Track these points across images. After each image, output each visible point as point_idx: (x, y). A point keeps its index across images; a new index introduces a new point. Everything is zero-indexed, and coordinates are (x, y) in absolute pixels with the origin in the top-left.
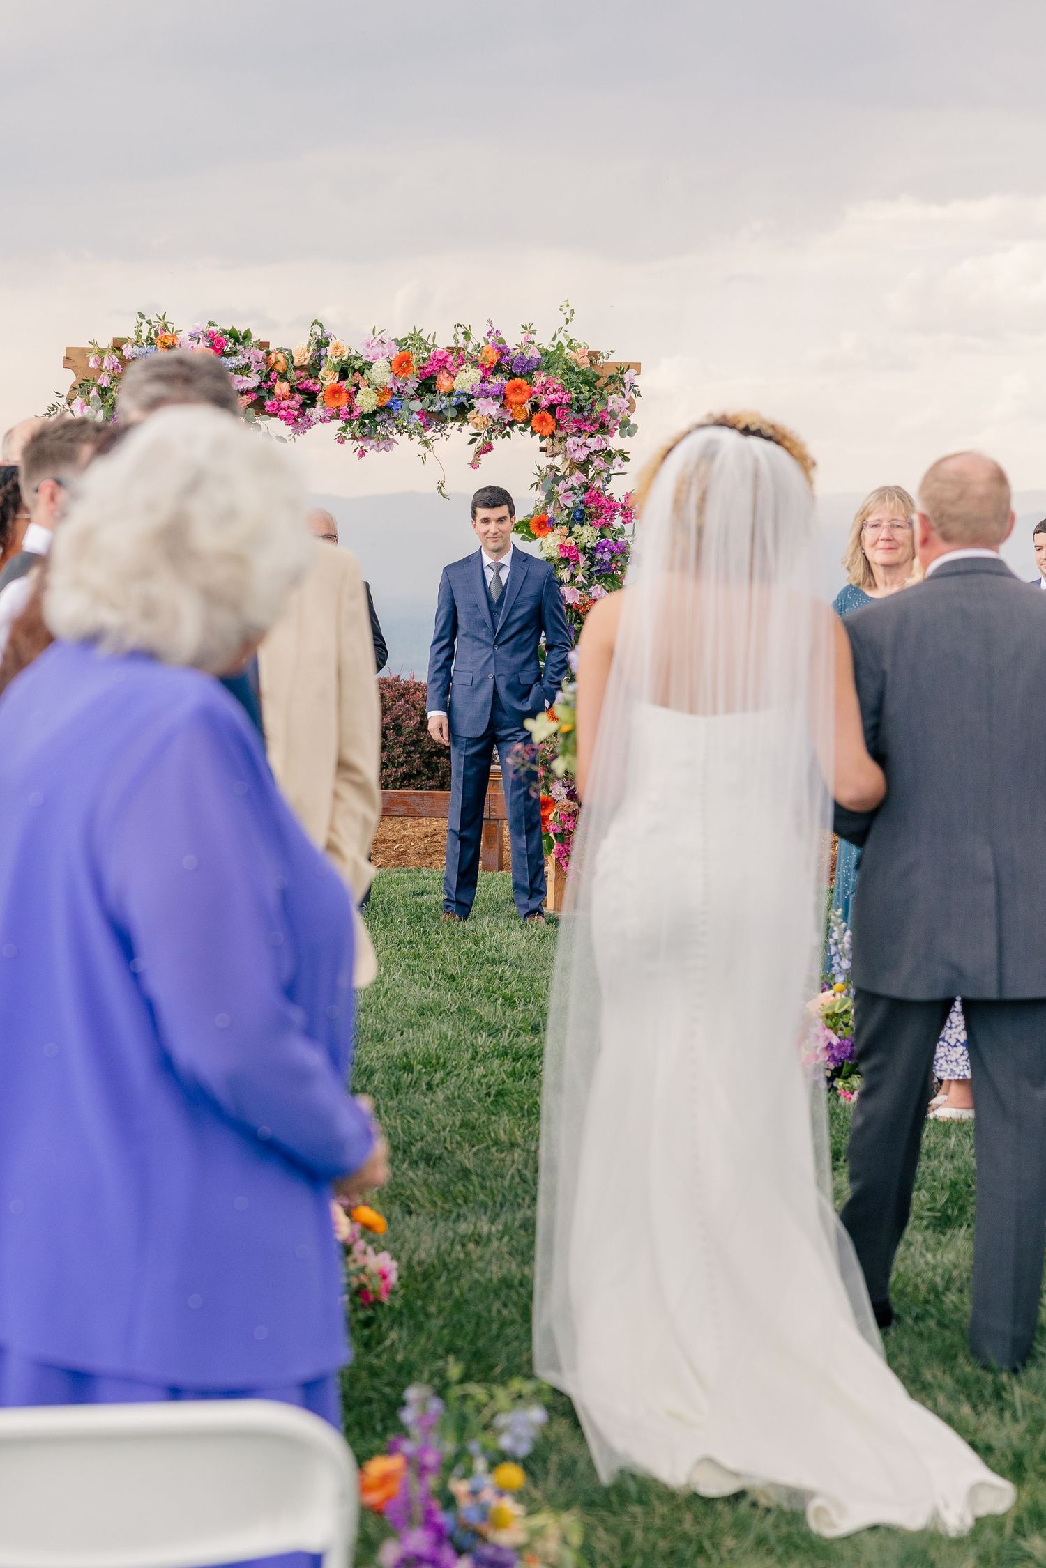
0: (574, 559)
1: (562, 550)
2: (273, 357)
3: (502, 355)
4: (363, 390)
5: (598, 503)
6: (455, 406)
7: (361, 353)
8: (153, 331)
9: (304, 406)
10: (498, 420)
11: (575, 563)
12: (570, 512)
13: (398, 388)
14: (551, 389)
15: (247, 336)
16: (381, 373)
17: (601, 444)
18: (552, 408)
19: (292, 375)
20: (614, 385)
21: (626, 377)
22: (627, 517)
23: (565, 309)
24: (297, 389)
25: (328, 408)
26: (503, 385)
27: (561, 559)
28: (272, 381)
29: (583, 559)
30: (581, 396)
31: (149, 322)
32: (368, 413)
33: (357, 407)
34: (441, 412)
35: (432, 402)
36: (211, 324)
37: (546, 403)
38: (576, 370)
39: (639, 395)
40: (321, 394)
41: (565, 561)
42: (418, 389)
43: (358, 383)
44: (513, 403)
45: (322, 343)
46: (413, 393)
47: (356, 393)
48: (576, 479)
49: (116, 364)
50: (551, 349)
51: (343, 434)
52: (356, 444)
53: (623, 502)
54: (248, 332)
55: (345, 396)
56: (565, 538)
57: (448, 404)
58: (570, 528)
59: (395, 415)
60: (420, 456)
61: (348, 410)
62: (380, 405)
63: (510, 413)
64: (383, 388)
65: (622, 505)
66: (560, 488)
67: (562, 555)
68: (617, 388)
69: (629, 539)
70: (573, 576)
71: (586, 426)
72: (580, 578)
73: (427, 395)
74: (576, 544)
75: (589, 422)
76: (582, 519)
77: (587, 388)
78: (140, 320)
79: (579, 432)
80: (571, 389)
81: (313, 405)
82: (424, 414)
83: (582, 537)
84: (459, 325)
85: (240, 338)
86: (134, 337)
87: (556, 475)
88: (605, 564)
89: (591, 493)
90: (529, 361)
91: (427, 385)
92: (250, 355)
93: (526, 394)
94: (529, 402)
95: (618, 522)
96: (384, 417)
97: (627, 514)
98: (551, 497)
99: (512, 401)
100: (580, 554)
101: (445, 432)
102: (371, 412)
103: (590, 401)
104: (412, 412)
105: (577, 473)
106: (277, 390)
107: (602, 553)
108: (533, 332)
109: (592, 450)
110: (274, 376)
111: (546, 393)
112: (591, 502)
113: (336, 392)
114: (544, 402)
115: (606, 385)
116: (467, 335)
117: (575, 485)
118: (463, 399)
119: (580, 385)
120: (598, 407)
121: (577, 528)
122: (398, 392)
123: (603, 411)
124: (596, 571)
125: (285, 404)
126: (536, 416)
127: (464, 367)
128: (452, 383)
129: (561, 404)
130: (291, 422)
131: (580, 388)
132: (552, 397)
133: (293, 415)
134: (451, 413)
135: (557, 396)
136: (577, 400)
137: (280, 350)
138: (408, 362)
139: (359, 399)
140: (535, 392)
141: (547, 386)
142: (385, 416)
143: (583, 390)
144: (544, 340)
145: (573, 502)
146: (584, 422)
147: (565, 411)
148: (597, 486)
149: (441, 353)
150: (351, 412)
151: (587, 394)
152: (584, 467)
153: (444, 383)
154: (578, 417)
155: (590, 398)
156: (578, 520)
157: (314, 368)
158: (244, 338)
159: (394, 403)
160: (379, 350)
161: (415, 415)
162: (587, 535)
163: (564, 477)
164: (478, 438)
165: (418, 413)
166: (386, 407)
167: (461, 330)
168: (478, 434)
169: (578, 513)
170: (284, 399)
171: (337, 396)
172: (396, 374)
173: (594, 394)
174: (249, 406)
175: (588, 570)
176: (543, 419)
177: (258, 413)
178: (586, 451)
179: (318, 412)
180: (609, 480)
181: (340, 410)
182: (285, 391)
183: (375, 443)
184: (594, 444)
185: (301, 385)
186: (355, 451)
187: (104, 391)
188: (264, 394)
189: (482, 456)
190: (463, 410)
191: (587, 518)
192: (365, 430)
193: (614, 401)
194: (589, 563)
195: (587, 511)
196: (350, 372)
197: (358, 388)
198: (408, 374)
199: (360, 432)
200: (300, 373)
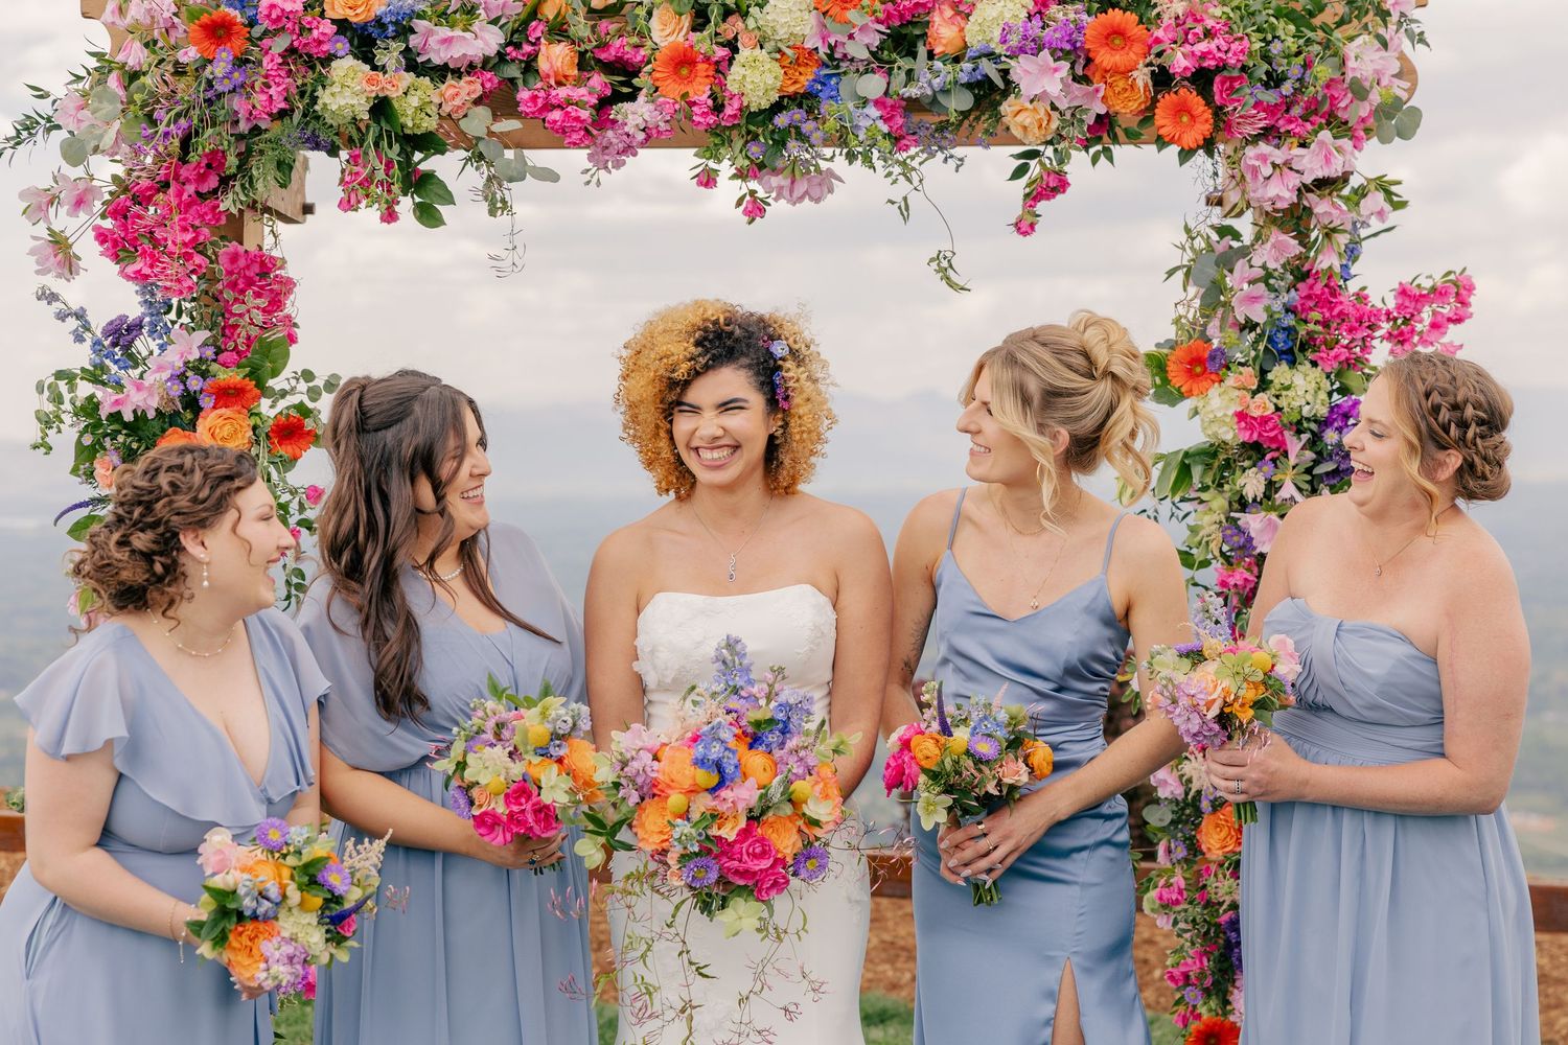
0: (1274, 446)
1: (1243, 424)
4: (745, 54)
5: (1331, 309)
6: (969, 86)
9: (617, 97)
10: (1073, 115)
11: (1276, 454)
12: (1263, 332)
13: (832, 48)
14: (1199, 29)
16: (789, 14)
17: (1327, 160)
18: (1202, 79)
19: (581, 27)
20: (1360, 20)
22: (1402, 343)
24: (598, 61)
25: (661, 99)
26: (1080, 29)
27: (1243, 445)
28: (533, 44)
29: (1295, 445)
30: (1276, 48)
32: (762, 112)
33: (732, 97)
34: (934, 101)
35: (911, 76)
37: (1184, 63)
39: (1422, 41)
40: (648, 68)
41: (1255, 451)
42: (881, 48)
43: (736, 38)
44: (1106, 71)
46: (866, 55)
47: (731, 60)
48: (1276, 251)
49: (167, 15)
51: (712, 164)
52: (744, 187)
53: (1391, 304)
55: (702, 69)
56: (1249, 396)
57: (950, 78)
58: (1263, 372)
59: (825, 108)
60: (892, 203)
61: (710, 102)
62: (792, 89)
63: (1101, 94)
64: (793, 47)
65: (1388, 313)
66: (1237, 279)
67: (1244, 437)
68: (1365, 27)
70: (1272, 487)
71: (1290, 121)
72: (1288, 490)
73: (901, 62)
74: (1278, 409)
75: (1296, 111)
76: (1290, 351)
77: (1292, 28)
79: (1269, 134)
80: (1249, 30)
81: (632, 97)
82: (889, 106)
83: (1290, 393)
87: (1231, 247)
89: (1311, 287)
91: (904, 37)
93: (1138, 48)
94: (1147, 65)
96: (797, 117)
97: (1401, 334)
98: (1215, 297)
99: (1104, 64)
100: (1288, 435)
101: (953, 151)
102: (765, 105)
103: (1300, 60)
104: (865, 102)
105: (1277, 236)
106: (543, 64)
107: (1340, 430)
109: (1308, 180)
110: (537, 30)
111: (1186, 41)
112: (1311, 309)
113: (684, 61)
114: (1179, 61)
115: (1341, 23)
117: (1271, 265)
118: (988, 68)
119: (1273, 19)
120: (1323, 71)
121: (1280, 373)
122: (831, 56)
123: (1330, 83)
124: (1327, 474)
125: (562, 93)
126: (1167, 100)
128: (962, 30)
129: (1222, 67)
130: (575, 137)
131: (1273, 28)
132: (1202, 47)
133: (577, 119)
134: (961, 101)
135: (1213, 46)
136: (1265, 55)
139: (736, 78)
140: (1158, 41)
141: (1189, 23)
142: (798, 115)
143: (1280, 33)
145: (1267, 309)
146: (1287, 111)
147: (1237, 85)
148: (1325, 266)
150: (718, 108)
151: (1292, 44)
152: (1295, 219)
153: (943, 31)
154: (1270, 97)
155: (1298, 54)
156: (1281, 353)
157: (633, 10)
159: (823, 84)
161: (873, 111)
162: (1304, 387)
163: (1244, 252)
164: (1033, 163)
165: (878, 103)
166: (806, 95)
168: (1033, 154)
169: (1281, 336)
170: (559, 84)
171: (684, 72)
172: (825, 14)
173: (1309, 42)
174: (477, 102)
175: (1308, 471)
176: (1181, 109)
177: (495, 118)
178: (1294, 181)
179: (640, 111)
180: (1352, 252)
181: (692, 104)
182: (559, 64)
183: (786, 183)
184: (1312, 165)
185: (604, 52)
186: (739, 203)
187: (134, 76)
188: (513, 71)
189: (1042, 207)
190: (989, 94)
191: (1303, 348)
192: (754, 149)
193: (1363, 57)
194: (1310, 455)
195: (1302, 331)
196: (715, 13)
197: (735, 50)
198: (852, 15)
199: (747, 157)
200: (604, 23)
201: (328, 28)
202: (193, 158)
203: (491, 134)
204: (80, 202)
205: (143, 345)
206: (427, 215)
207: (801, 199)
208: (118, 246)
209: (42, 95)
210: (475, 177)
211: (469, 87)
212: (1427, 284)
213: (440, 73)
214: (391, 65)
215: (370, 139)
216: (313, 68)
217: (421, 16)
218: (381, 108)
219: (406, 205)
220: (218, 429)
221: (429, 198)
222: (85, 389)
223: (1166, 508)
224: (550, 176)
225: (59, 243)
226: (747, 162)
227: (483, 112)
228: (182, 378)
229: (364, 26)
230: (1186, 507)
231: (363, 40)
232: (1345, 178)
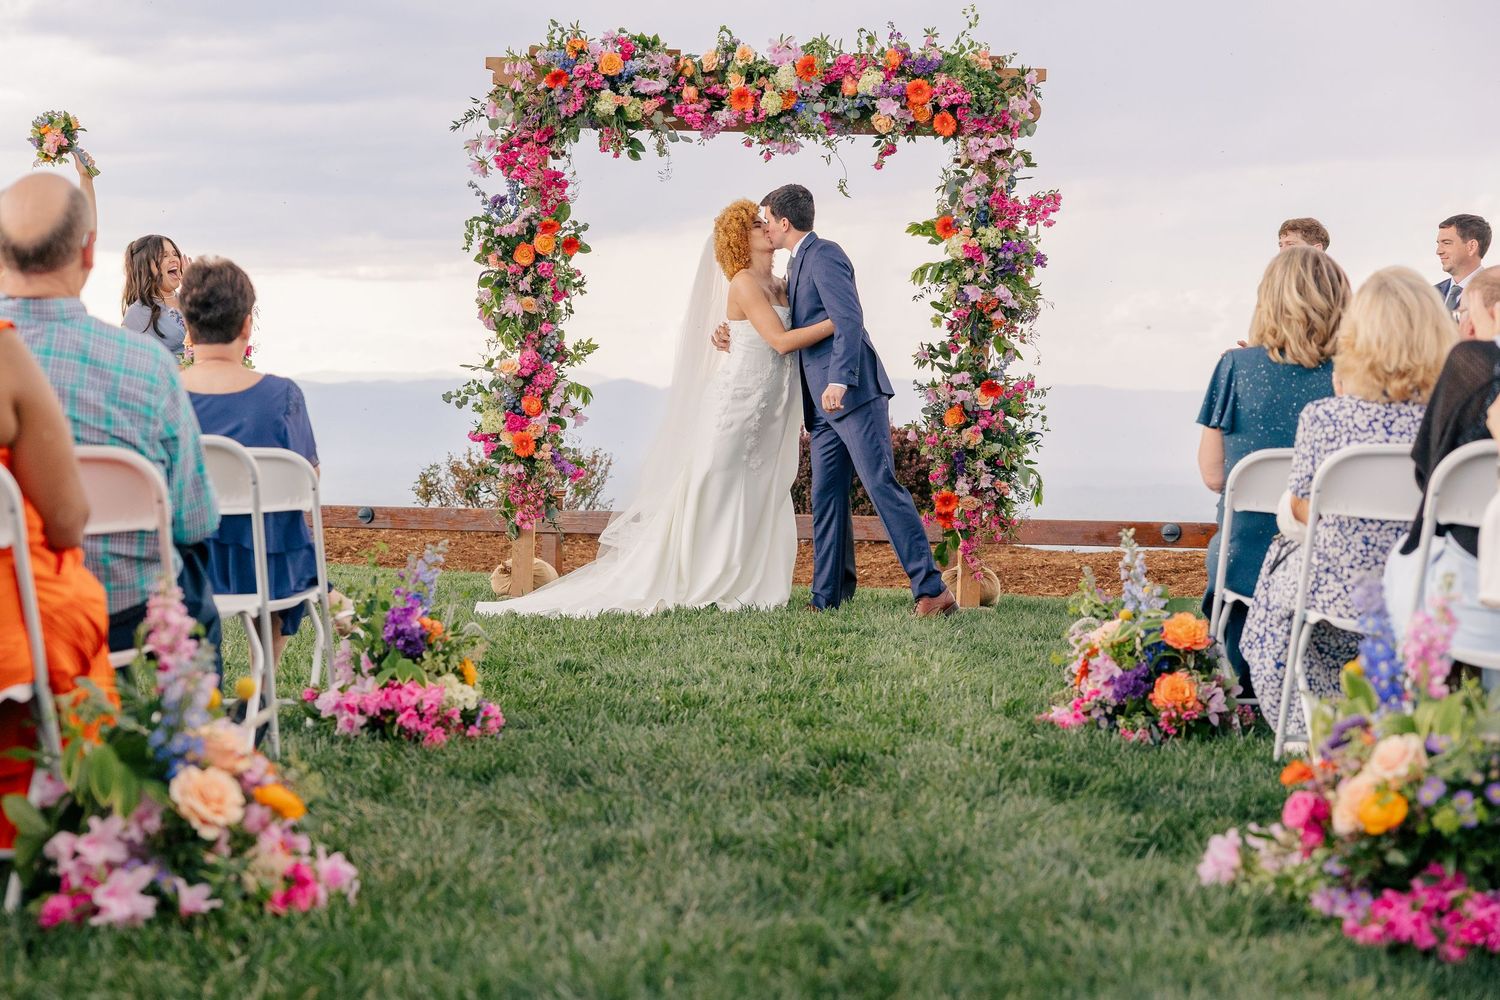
0: (978, 259)
1: (966, 251)
2: (681, 63)
3: (905, 58)
4: (768, 93)
5: (1003, 205)
6: (858, 109)
7: (768, 58)
8: (565, 38)
9: (712, 109)
10: (900, 122)
11: (979, 263)
12: (975, 213)
14: (951, 90)
15: (655, 42)
16: (786, 77)
17: (1001, 143)
18: (952, 108)
19: (700, 80)
20: (1015, 87)
21: (1027, 78)
22: (1031, 219)
23: (969, 12)
24: (705, 93)
26: (904, 87)
27: (966, 259)
28: (679, 86)
30: (982, 97)
31: (561, 30)
34: (845, 114)
35: (835, 104)
36: (622, 30)
37: (946, 103)
38: (977, 70)
39: (1042, 98)
40: (728, 98)
41: (970, 261)
42: (823, 92)
44: (914, 104)
45: (730, 49)
46: (817, 95)
47: (761, 96)
48: (979, 179)
49: (529, 70)
50: (953, 52)
51: (751, 138)
52: (764, 147)
53: (1028, 203)
54: (656, 37)
55: (750, 99)
56: (968, 239)
57: (851, 105)
59: (800, 116)
60: (824, 157)
61: (753, 112)
63: (912, 114)
65: (1026, 207)
66: (963, 190)
67: (966, 255)
68: (1018, 91)
69: (1033, 240)
70: (976, 276)
71: (987, 127)
72: (983, 277)
73: (831, 98)
74: (980, 244)
75: (990, 123)
76: (986, 221)
77: (989, 89)
78: (552, 28)
79: (979, 133)
80: (971, 90)
81: (719, 108)
82: (826, 115)
83: (985, 238)
84: (862, 30)
85: (649, 44)
86: (546, 43)
87: (962, 179)
88: (1008, 264)
89: (995, 195)
90: (930, 63)
91: (832, 88)
92: (661, 61)
93: (927, 94)
94: (931, 102)
95: (1022, 224)
97: (1031, 216)
98: (954, 197)
99: (914, 102)
100: (984, 255)
101: (850, 136)
102: (775, 114)
103: (991, 102)
105: (980, 173)
106: (685, 94)
107: (1005, 253)
108: (936, 35)
109: (993, 151)
110: (682, 80)
111: (946, 93)
112: (995, 204)
114: (944, 102)
115: (1008, 87)
116: (871, 39)
117: (979, 186)
118: (866, 101)
119: (981, 86)
120: (999, 107)
121: (981, 230)
122: (802, 95)
123: (1003, 112)
124: (999, 271)
125: (691, 107)
126: (937, 117)
127: (867, 70)
129: (960, 104)
130: (696, 125)
131: (981, 89)
132: (952, 96)
133: (698, 118)
134: (853, 115)
135: (957, 96)
136: (978, 100)
137: (690, 57)
138: (812, 66)
139: (764, 102)
140: (935, 93)
141: (948, 87)
142: (789, 118)
143: (984, 91)
144: (946, 44)
145: (977, 203)
146: (986, 123)
147: (966, 112)
148: (1000, 186)
149: (846, 57)
150: (756, 115)
151: (989, 95)
152: (988, 167)
153: (848, 86)
154: (979, 117)
155: (991, 100)
156: (982, 221)
157: (720, 74)
158: (654, 44)
159: (799, 106)
160: (784, 55)
161: (819, 117)
162: (991, 236)
163: (968, 181)
164: (882, 141)
165: (822, 115)
166: (792, 110)
167: (865, 35)
168: (883, 137)
169: (982, 214)
170: (691, 103)
171: (743, 99)
172: (800, 78)
173: (995, 95)
174: (658, 109)
175: (992, 270)
176: (944, 120)
177: (666, 116)
178: (987, 151)
179: (724, 115)
180: (1012, 182)
181: (745, 113)
182: (691, 95)
183: (781, 146)
184: (995, 144)
185: (709, 90)
186: (762, 154)
187: (516, 95)
188: (672, 98)
189: (886, 158)
190: (867, 112)
191: (991, 220)
192: (771, 133)
193: (1015, 103)
194: (992, 264)
195: (990, 212)
196: (756, 76)
197: (763, 91)
198: (812, 78)
199: (766, 135)
200: (707, 79)
201: (601, 78)
202: (544, 127)
203: (664, 123)
204: (491, 146)
205: (510, 208)
206: (634, 156)
207: (787, 153)
208: (506, 163)
209: (477, 102)
210: (655, 140)
211: (654, 103)
212: (1042, 195)
213: (643, 97)
214: (626, 93)
215: (614, 122)
216: (591, 93)
217: (638, 74)
218: (620, 110)
219: (624, 153)
220: (541, 242)
221: (635, 149)
222: (484, 226)
223: (934, 286)
224: (689, 140)
225: (482, 162)
226: (766, 137)
227: (659, 114)
228: (528, 220)
229: (613, 77)
230: (942, 286)
231: (614, 83)
232: (1009, 150)
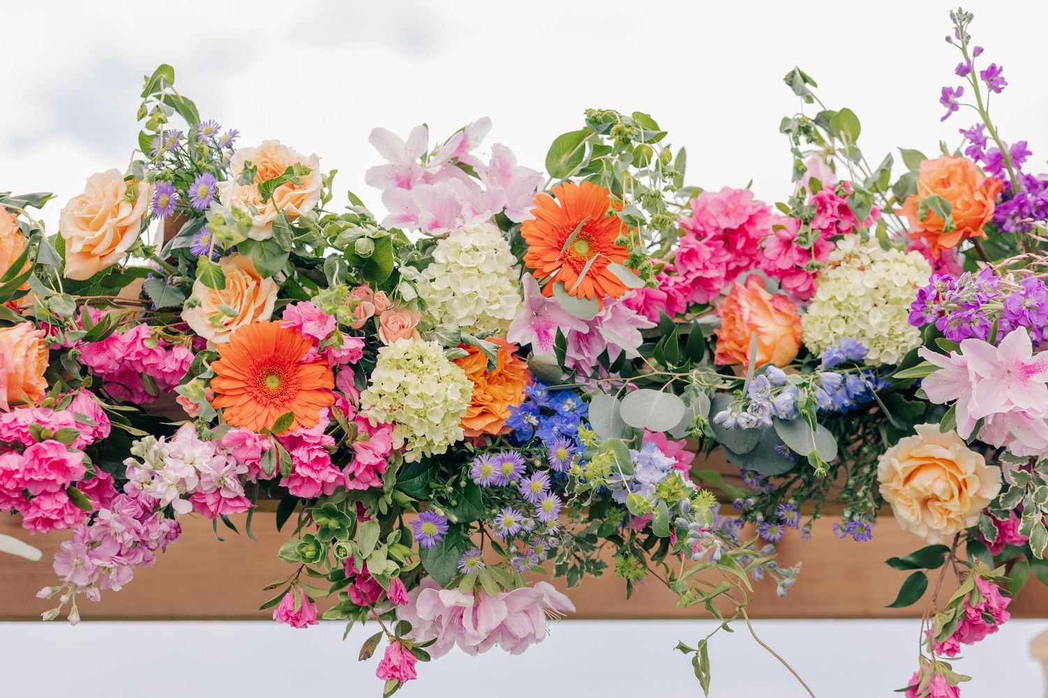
4: (394, 348)
13: (561, 344)
25: (230, 434)
32: (427, 464)
33: (371, 431)
43: (374, 322)
47: (369, 361)
55: (315, 375)
60: (684, 649)
62: (479, 425)
64: (490, 339)
113: (272, 362)
127: (848, 244)
128: (796, 324)
133: (61, 466)
179: (188, 452)
181: (294, 443)
182: (18, 360)
183: (468, 601)
185: (101, 350)
186: (366, 654)
197: (373, 346)
199: (389, 557)
207: (487, 642)
226: (393, 566)
